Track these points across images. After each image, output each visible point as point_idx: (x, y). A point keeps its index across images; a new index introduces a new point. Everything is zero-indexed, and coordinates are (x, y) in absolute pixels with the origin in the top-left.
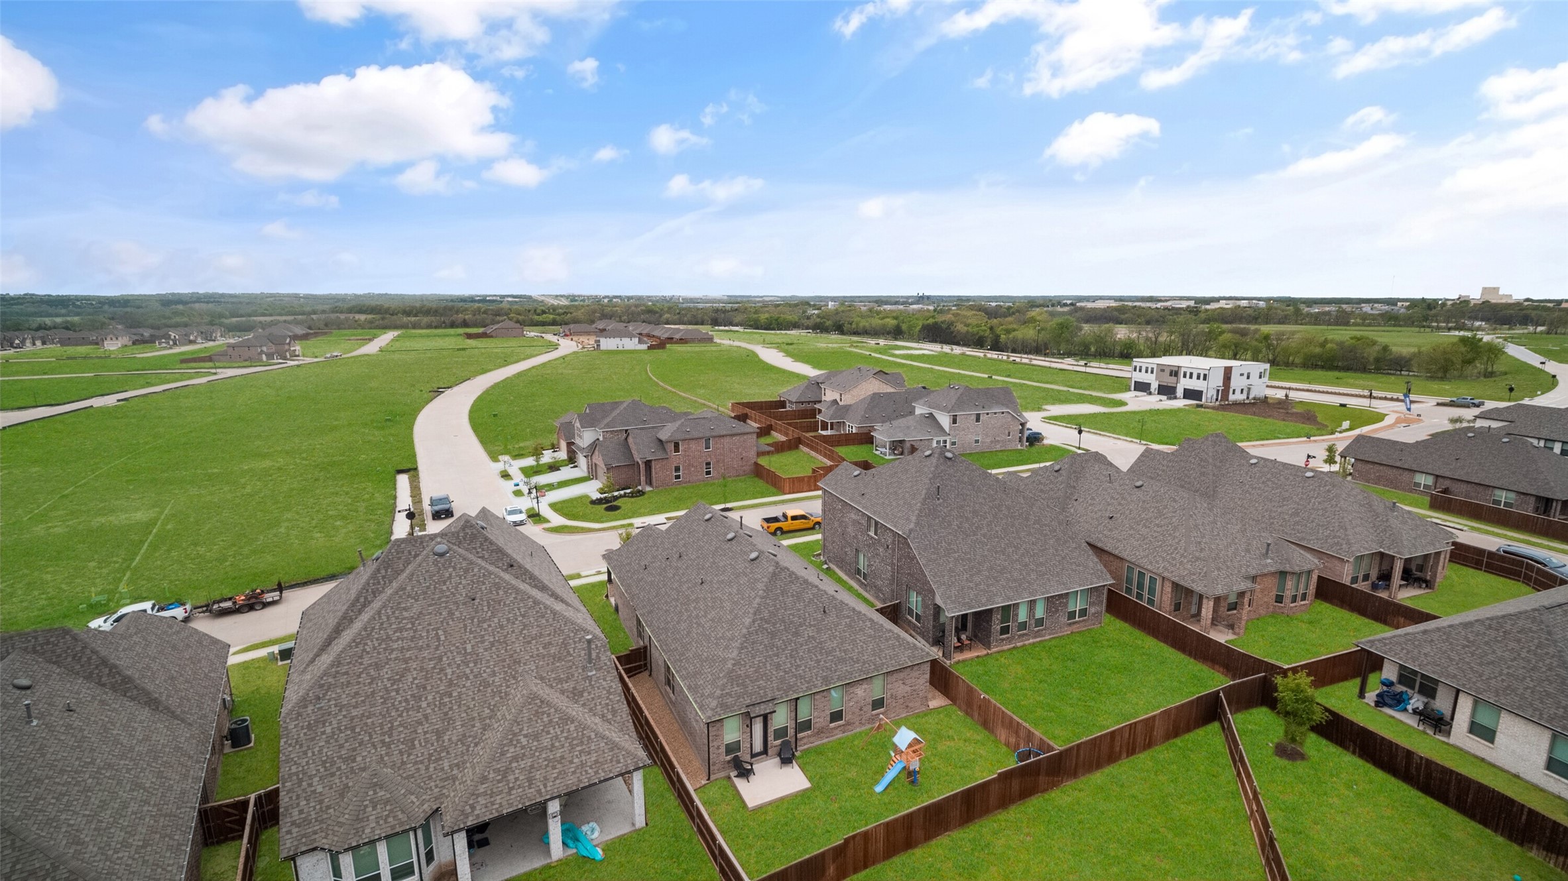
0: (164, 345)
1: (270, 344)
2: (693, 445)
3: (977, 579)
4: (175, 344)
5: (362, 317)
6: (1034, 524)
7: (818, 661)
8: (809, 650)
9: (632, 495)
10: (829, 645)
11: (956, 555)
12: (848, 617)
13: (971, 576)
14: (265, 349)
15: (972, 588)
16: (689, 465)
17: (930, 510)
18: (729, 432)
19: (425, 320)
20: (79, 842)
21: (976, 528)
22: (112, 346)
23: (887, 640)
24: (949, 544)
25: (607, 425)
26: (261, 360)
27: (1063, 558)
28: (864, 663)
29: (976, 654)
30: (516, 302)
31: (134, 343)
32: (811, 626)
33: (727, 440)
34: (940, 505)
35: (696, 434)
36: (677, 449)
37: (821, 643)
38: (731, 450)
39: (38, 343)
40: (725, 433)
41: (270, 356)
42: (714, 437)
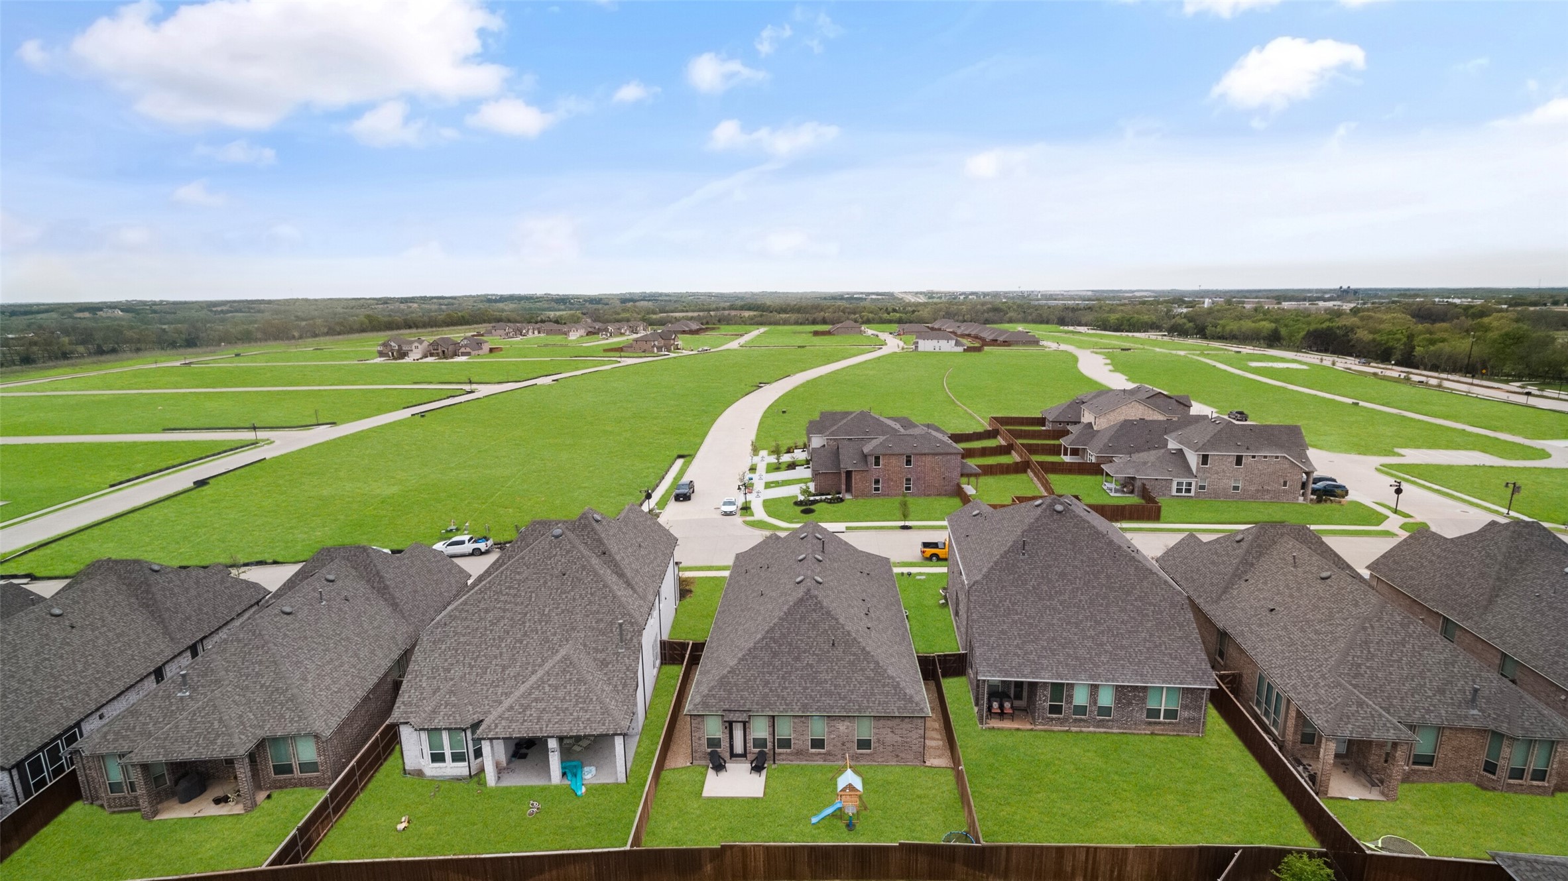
0: (604, 336)
1: (660, 339)
2: (893, 461)
3: (1030, 647)
4: (611, 335)
5: (746, 314)
6: (1136, 600)
7: (805, 688)
8: (802, 677)
9: (830, 502)
10: (823, 676)
11: (1016, 617)
12: (854, 654)
13: (1024, 642)
14: (656, 343)
15: (1019, 656)
16: (889, 479)
17: (1008, 564)
18: (933, 452)
19: (794, 316)
20: (305, 680)
21: (1056, 592)
22: (574, 336)
23: (884, 686)
24: (1014, 604)
25: (832, 434)
26: (653, 352)
27: (1156, 646)
28: (849, 702)
29: (1016, 726)
30: (878, 299)
31: (587, 335)
32: (814, 654)
33: (929, 458)
34: (1023, 561)
35: (897, 450)
36: (877, 463)
37: (816, 672)
38: (933, 469)
39: (536, 332)
40: (927, 451)
41: (660, 349)
42: (916, 454)
